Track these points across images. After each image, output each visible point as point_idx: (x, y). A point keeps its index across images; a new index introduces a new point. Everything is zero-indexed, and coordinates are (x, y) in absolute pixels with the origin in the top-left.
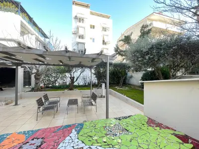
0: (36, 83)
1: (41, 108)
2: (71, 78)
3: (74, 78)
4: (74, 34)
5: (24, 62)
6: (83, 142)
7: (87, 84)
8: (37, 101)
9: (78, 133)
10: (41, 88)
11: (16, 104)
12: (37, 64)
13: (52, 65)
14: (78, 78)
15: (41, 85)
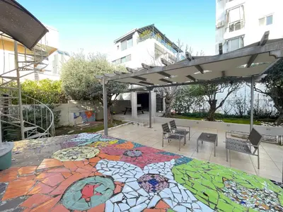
0: (167, 108)
1: (167, 135)
2: (210, 101)
3: (215, 101)
4: (219, 28)
5: (155, 85)
6: (173, 176)
7: (246, 114)
8: (163, 125)
9: (175, 165)
10: (172, 114)
11: (150, 127)
12: (166, 86)
13: (180, 85)
14: (223, 101)
15: (172, 111)
